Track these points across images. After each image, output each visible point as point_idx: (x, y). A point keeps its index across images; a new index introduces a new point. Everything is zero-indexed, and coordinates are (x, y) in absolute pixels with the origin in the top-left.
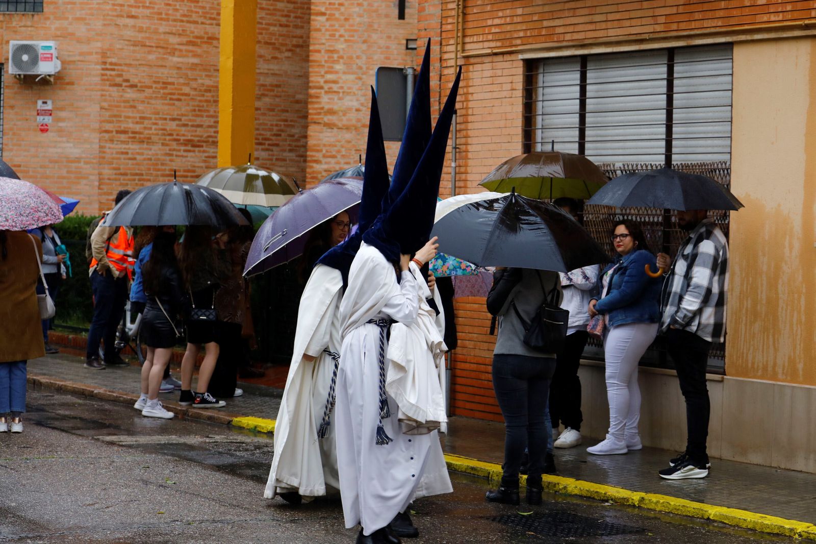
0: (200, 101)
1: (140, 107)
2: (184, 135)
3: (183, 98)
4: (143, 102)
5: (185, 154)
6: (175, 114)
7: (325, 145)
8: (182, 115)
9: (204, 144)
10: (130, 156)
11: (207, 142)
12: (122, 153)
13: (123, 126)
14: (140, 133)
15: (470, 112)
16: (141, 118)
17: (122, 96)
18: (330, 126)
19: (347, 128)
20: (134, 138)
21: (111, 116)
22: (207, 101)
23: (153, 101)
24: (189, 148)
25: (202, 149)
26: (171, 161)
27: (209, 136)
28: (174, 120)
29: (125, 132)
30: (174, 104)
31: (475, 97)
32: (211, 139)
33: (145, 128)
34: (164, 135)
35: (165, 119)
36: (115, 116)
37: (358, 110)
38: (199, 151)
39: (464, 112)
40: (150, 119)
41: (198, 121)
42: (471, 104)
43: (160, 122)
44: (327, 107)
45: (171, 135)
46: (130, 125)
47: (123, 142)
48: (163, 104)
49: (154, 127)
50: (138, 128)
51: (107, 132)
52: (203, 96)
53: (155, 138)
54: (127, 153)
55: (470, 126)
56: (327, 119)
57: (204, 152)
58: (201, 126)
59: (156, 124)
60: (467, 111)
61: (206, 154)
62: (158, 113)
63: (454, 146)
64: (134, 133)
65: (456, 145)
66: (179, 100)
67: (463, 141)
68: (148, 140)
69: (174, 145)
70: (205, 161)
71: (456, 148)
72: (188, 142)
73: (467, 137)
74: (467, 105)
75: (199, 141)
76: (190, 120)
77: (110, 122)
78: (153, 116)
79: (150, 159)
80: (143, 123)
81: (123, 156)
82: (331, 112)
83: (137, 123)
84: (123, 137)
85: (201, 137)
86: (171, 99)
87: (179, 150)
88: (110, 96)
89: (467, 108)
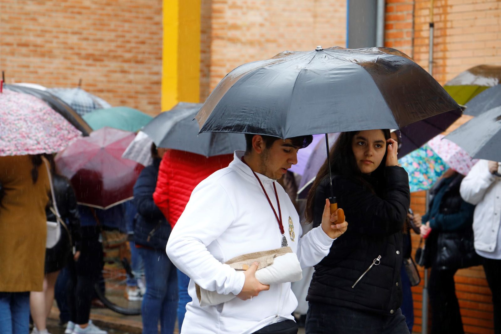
0: (101, 15)
1: (41, 20)
2: (85, 49)
3: (84, 11)
4: (44, 15)
5: (86, 68)
6: (76, 28)
7: (229, 60)
8: (84, 29)
9: (105, 59)
10: (32, 69)
11: (107, 56)
12: (24, 66)
13: (24, 39)
14: (41, 46)
15: (449, 25)
16: (42, 31)
17: (22, 8)
18: (233, 40)
19: (251, 43)
20: (36, 51)
21: (11, 28)
22: (108, 15)
23: (54, 14)
24: (90, 62)
25: (102, 63)
26: (73, 74)
27: (111, 51)
28: (74, 33)
29: (26, 45)
30: (74, 18)
31: (455, 9)
32: (112, 54)
33: (47, 42)
34: (65, 48)
35: (66, 33)
36: (15, 28)
37: (262, 25)
38: (101, 66)
39: (441, 25)
40: (51, 32)
41: (99, 35)
42: (449, 17)
43: (62, 36)
44: (230, 22)
45: (72, 48)
46: (31, 38)
47: (25, 56)
48: (65, 17)
49: (55, 40)
50: (39, 41)
51: (8, 44)
52: (103, 9)
53: (56, 52)
54: (28, 67)
55: (448, 39)
56: (231, 34)
57: (106, 66)
58: (101, 40)
59: (57, 37)
60: (445, 25)
61: (107, 69)
62: (58, 26)
63: (431, 60)
64: (35, 46)
65: (433, 59)
66: (79, 13)
67: (440, 55)
68: (49, 54)
69: (76, 59)
70: (106, 76)
71: (433, 62)
72: (88, 57)
73: (445, 51)
74: (445, 18)
75: (101, 55)
76: (91, 34)
77: (12, 34)
78: (55, 30)
79: (52, 73)
80: (43, 36)
81: (24, 70)
82: (235, 27)
83: (39, 36)
84: (24, 50)
85: (102, 50)
86: (72, 12)
87: (80, 64)
88: (10, 7)
89: (445, 21)
